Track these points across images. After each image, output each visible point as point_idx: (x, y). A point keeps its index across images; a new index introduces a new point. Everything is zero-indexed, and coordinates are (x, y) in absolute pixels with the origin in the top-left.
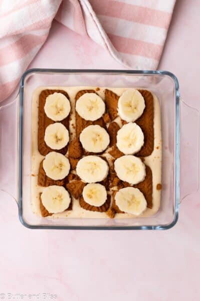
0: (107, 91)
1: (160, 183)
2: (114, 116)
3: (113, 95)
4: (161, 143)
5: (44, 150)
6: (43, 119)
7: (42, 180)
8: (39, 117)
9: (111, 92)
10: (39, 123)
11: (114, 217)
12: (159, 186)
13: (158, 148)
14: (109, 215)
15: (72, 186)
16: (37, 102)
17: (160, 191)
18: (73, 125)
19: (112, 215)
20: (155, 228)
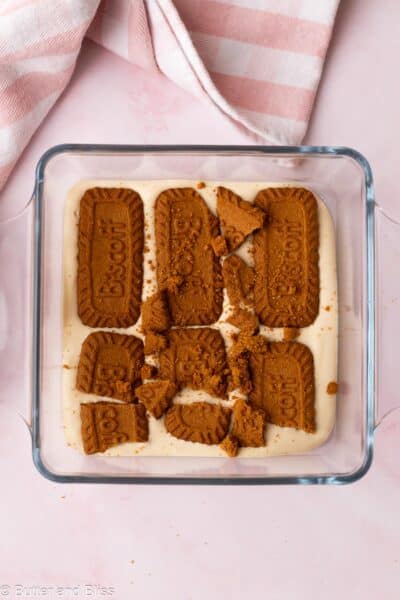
0: (222, 190)
1: (336, 381)
2: (234, 242)
3: (234, 199)
4: (336, 298)
5: (90, 314)
6: (88, 250)
7: (86, 379)
8: (78, 246)
9: (230, 193)
10: (78, 258)
11: (237, 454)
12: (331, 388)
13: (328, 309)
14: (226, 449)
15: (146, 392)
16: (75, 213)
17: (334, 396)
18: (150, 262)
19: (233, 450)
20: (324, 480)
